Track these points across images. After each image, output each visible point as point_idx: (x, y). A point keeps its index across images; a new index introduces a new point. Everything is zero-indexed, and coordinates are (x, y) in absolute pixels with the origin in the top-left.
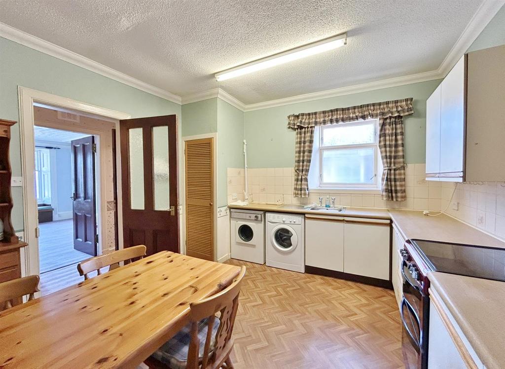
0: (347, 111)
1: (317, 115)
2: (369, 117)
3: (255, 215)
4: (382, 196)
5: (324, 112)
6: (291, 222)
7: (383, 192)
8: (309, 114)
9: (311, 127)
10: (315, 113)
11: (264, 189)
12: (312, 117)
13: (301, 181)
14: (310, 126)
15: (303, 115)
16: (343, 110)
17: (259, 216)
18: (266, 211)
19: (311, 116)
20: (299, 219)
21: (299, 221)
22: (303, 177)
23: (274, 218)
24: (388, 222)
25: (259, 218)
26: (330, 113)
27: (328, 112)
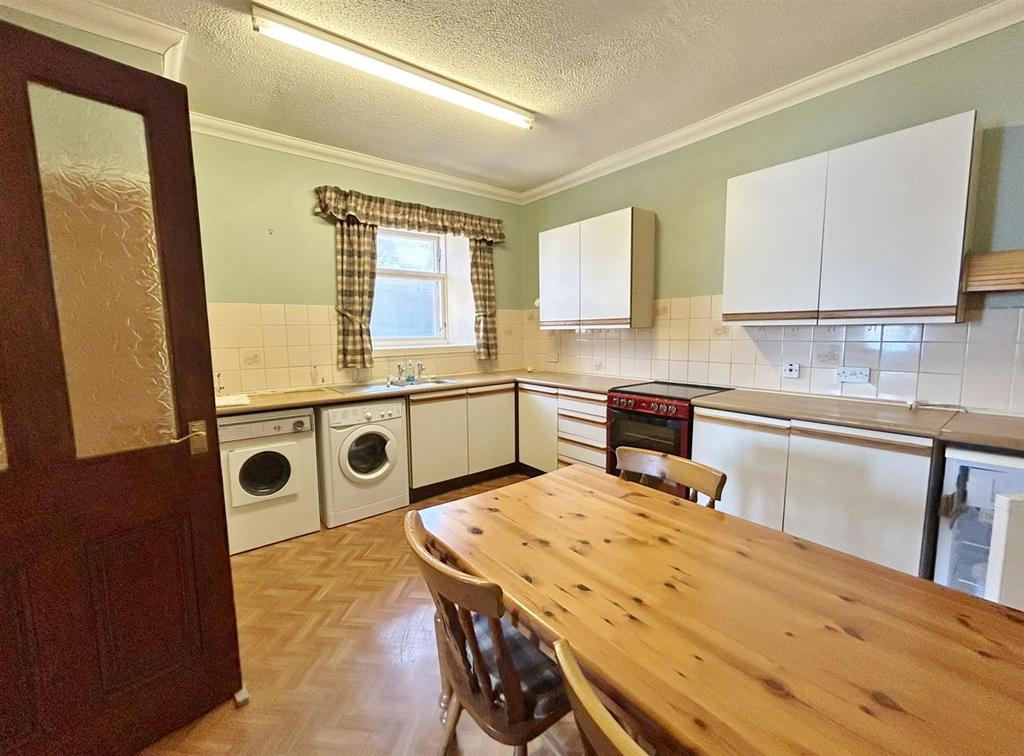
0: (433, 214)
1: (385, 205)
2: (462, 234)
3: (294, 420)
4: (479, 353)
5: (398, 204)
6: (383, 416)
7: (479, 348)
8: (370, 199)
9: (373, 226)
10: (382, 201)
11: (256, 356)
12: (375, 206)
13: (361, 335)
14: (369, 223)
15: (358, 195)
16: (428, 209)
17: (306, 421)
18: (318, 407)
19: (373, 203)
20: (398, 407)
21: (398, 411)
22: (363, 327)
23: (345, 416)
24: (513, 385)
25: (307, 426)
26: (407, 210)
27: (405, 205)
